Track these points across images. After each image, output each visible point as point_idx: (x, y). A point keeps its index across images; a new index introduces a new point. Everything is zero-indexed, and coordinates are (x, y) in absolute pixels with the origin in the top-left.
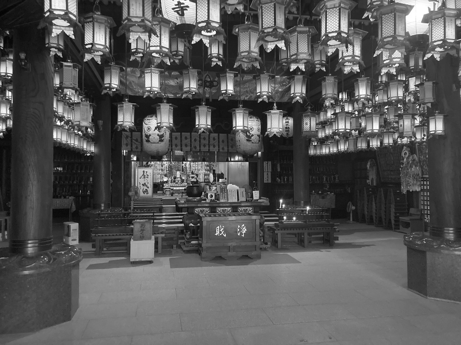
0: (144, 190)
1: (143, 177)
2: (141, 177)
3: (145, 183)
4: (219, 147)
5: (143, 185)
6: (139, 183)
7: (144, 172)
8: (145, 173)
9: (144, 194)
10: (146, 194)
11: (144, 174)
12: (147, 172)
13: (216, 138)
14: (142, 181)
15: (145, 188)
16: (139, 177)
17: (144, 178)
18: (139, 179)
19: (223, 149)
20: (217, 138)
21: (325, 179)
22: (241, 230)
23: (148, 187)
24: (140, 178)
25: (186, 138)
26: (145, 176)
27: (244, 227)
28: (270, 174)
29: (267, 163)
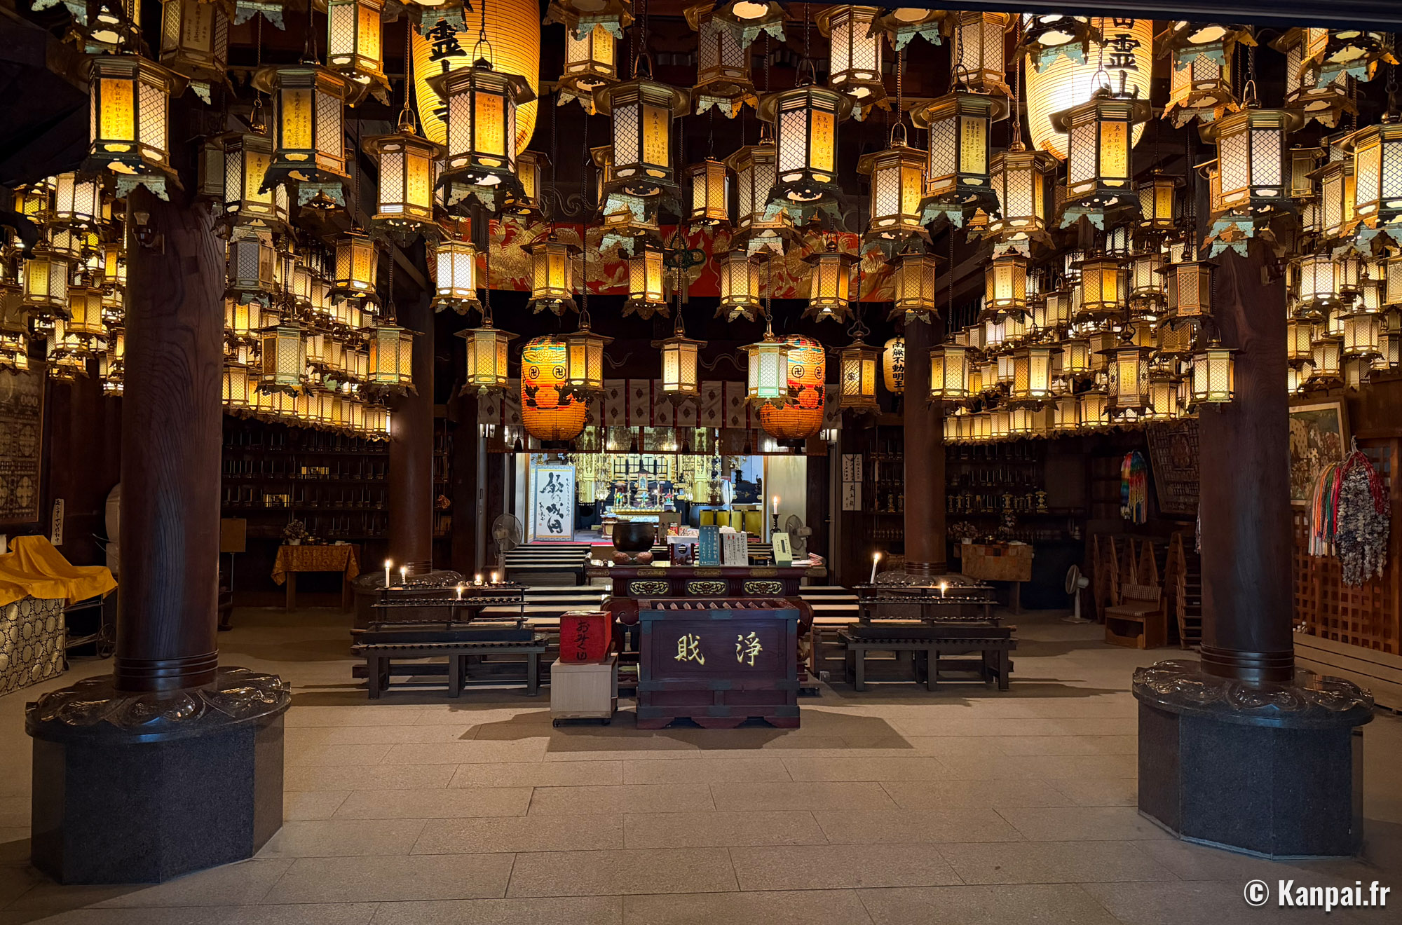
0: (552, 522)
1: (549, 489)
2: (545, 489)
3: (554, 505)
4: (724, 416)
5: (549, 509)
6: (539, 505)
7: (551, 475)
8: (555, 478)
9: (552, 531)
10: (555, 533)
11: (551, 481)
12: (558, 476)
13: (716, 393)
14: (547, 500)
15: (555, 517)
16: (540, 488)
17: (553, 491)
19: (735, 421)
20: (718, 392)
21: (1007, 502)
22: (745, 647)
23: (562, 516)
24: (543, 492)
25: (640, 394)
26: (554, 486)
27: (754, 639)
28: (858, 487)
29: (853, 460)
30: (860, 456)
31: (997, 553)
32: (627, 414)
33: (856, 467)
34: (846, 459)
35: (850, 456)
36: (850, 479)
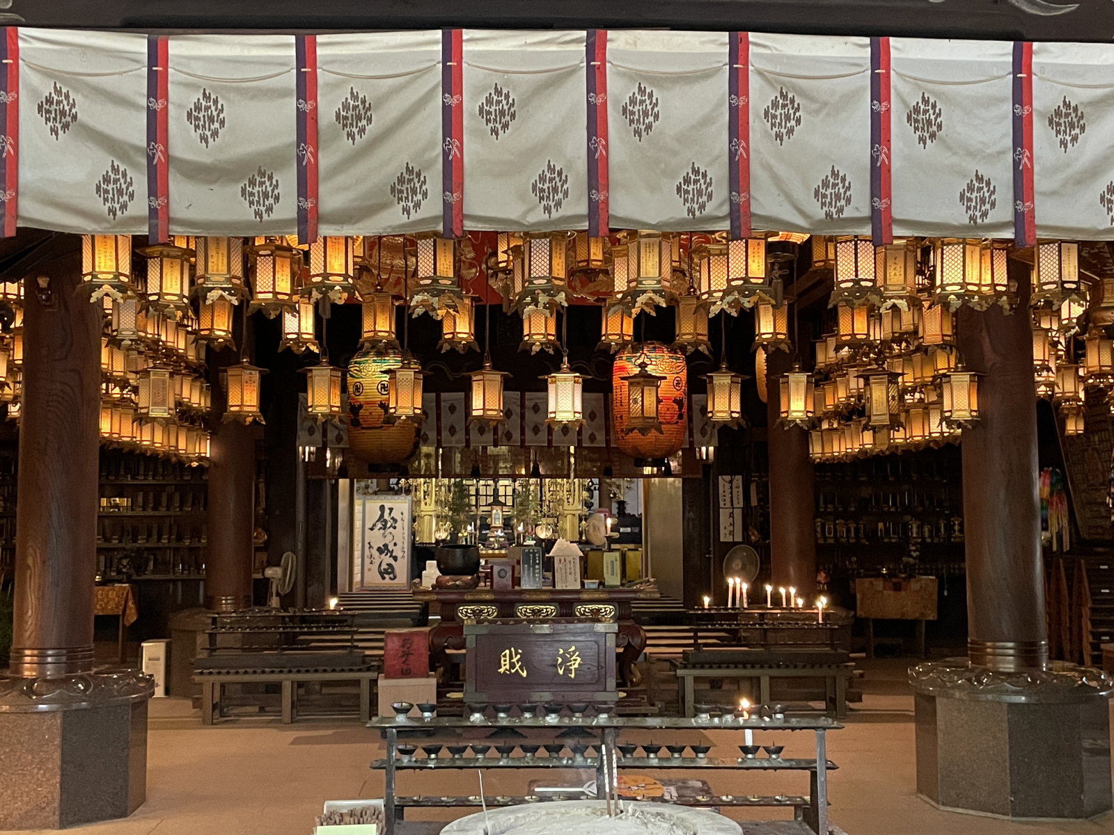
0: (384, 566)
1: (379, 525)
2: (374, 525)
3: (386, 546)
5: (379, 549)
6: (367, 546)
7: (382, 508)
8: (387, 511)
9: (384, 578)
10: (387, 580)
11: (382, 516)
12: (391, 509)
14: (377, 538)
15: (387, 559)
16: (369, 525)
17: (384, 527)
18: (367, 531)
22: (565, 660)
23: (395, 559)
24: (372, 529)
26: (386, 522)
27: (574, 652)
28: (738, 514)
29: (731, 482)
30: (739, 478)
31: (897, 588)
32: (467, 433)
33: (735, 490)
34: (723, 481)
35: (728, 478)
36: (728, 505)
